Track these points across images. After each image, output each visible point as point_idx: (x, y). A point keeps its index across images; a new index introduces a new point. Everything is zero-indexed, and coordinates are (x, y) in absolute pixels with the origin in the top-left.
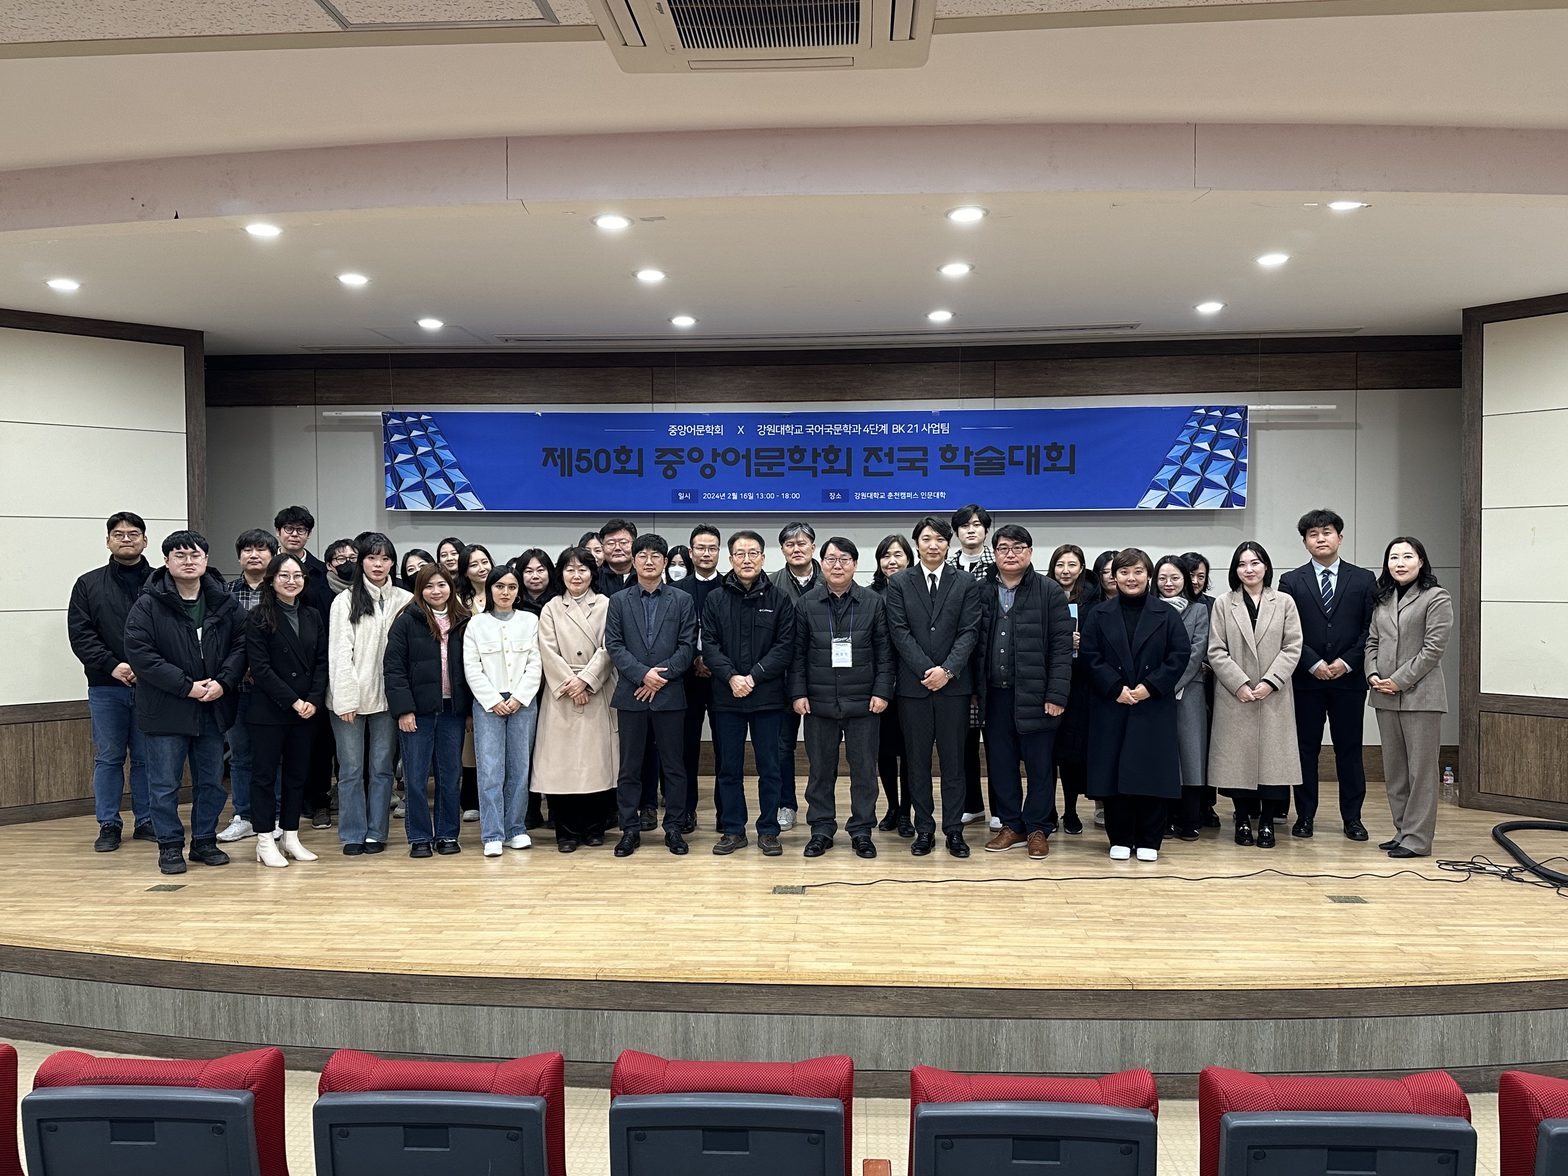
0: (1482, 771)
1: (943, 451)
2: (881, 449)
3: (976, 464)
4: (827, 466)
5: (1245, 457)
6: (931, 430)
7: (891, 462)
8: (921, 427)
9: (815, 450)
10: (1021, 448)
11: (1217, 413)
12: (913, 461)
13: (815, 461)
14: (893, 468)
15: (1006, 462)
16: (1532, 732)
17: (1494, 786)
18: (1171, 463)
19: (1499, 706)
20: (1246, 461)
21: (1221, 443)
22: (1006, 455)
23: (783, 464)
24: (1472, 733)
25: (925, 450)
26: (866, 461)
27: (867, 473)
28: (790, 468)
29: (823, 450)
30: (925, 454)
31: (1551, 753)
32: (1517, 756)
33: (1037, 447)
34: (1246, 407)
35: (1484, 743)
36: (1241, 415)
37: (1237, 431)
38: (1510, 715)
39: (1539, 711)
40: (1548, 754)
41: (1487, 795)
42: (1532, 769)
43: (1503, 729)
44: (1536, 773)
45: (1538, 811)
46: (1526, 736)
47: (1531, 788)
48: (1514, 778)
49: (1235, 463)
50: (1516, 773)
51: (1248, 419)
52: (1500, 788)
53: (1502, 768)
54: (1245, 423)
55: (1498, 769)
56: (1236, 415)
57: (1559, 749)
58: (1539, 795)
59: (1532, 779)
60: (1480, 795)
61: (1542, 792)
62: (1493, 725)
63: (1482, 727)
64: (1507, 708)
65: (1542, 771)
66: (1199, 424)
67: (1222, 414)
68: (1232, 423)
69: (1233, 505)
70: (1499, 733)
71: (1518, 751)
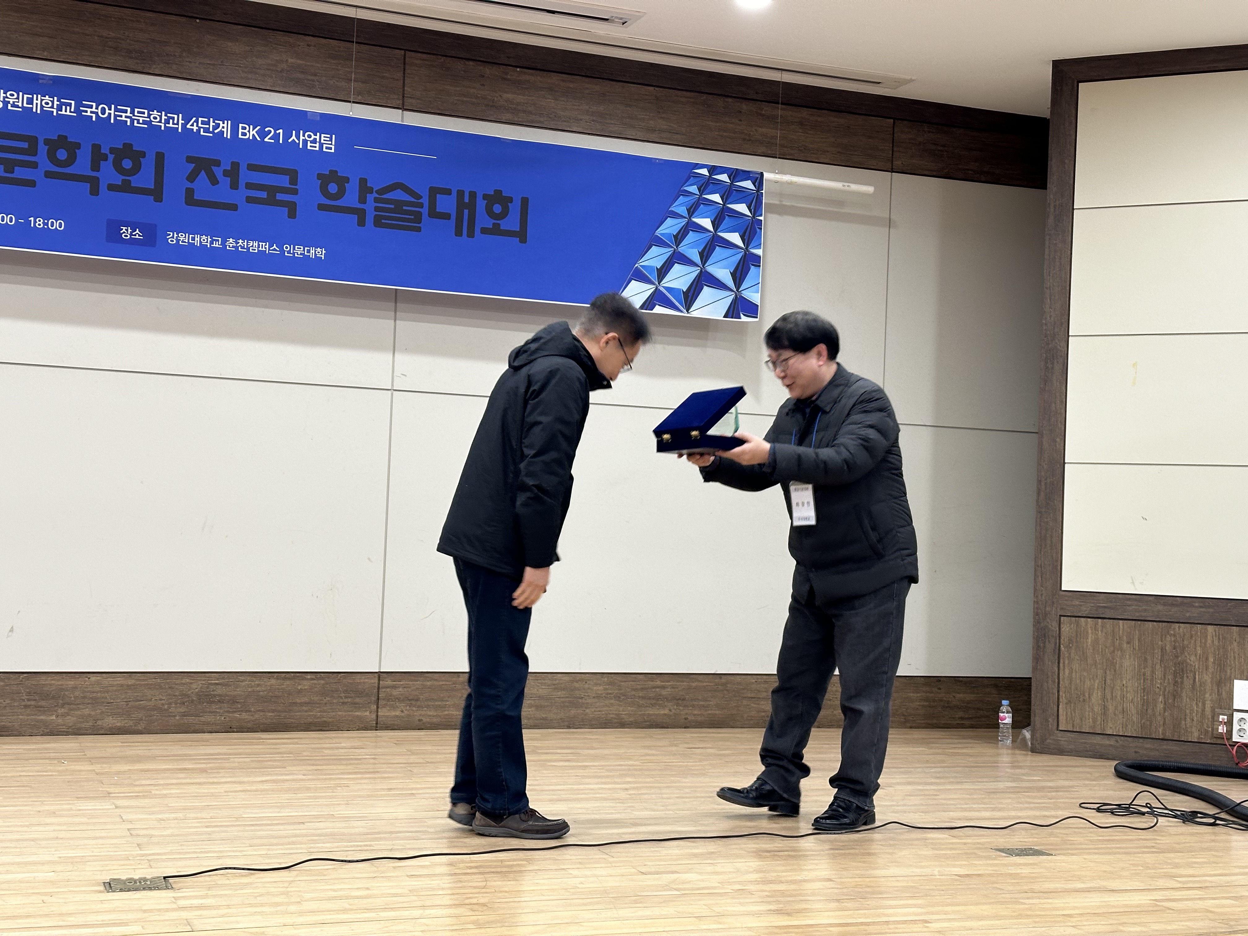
0: (1063, 700)
1: (325, 180)
2: (218, 163)
3: (377, 209)
4: (118, 179)
5: (758, 246)
6: (305, 142)
7: (234, 186)
8: (287, 135)
9: (96, 148)
10: (448, 192)
11: (724, 177)
12: (272, 190)
13: (95, 167)
14: (239, 196)
15: (425, 211)
16: (1128, 643)
17: (1077, 721)
18: (661, 243)
19: (1085, 609)
20: (759, 252)
21: (727, 222)
22: (425, 201)
23: (35, 165)
24: (1050, 647)
25: (293, 175)
26: (192, 177)
27: (190, 199)
28: (49, 175)
29: (112, 150)
30: (294, 181)
31: (1153, 672)
32: (1108, 678)
33: (473, 195)
34: (762, 174)
35: (1065, 661)
36: (754, 184)
37: (749, 208)
38: (1100, 620)
39: (1137, 614)
40: (1148, 673)
41: (1069, 734)
42: (1128, 695)
43: (1090, 640)
44: (1132, 699)
45: (1136, 752)
46: (1121, 649)
47: (1127, 721)
48: (1105, 708)
49: (745, 253)
50: (1107, 702)
51: (763, 191)
52: (1084, 723)
53: (1089, 695)
54: (759, 197)
55: (1084, 696)
56: (748, 184)
57: (1163, 665)
58: (1136, 730)
59: (1127, 709)
60: (1060, 734)
61: (1140, 725)
62: (1077, 635)
63: (1062, 638)
64: (1096, 610)
65: (1141, 696)
66: (699, 189)
67: (730, 179)
68: (743, 195)
69: (742, 315)
70: (1085, 645)
71: (1110, 670)
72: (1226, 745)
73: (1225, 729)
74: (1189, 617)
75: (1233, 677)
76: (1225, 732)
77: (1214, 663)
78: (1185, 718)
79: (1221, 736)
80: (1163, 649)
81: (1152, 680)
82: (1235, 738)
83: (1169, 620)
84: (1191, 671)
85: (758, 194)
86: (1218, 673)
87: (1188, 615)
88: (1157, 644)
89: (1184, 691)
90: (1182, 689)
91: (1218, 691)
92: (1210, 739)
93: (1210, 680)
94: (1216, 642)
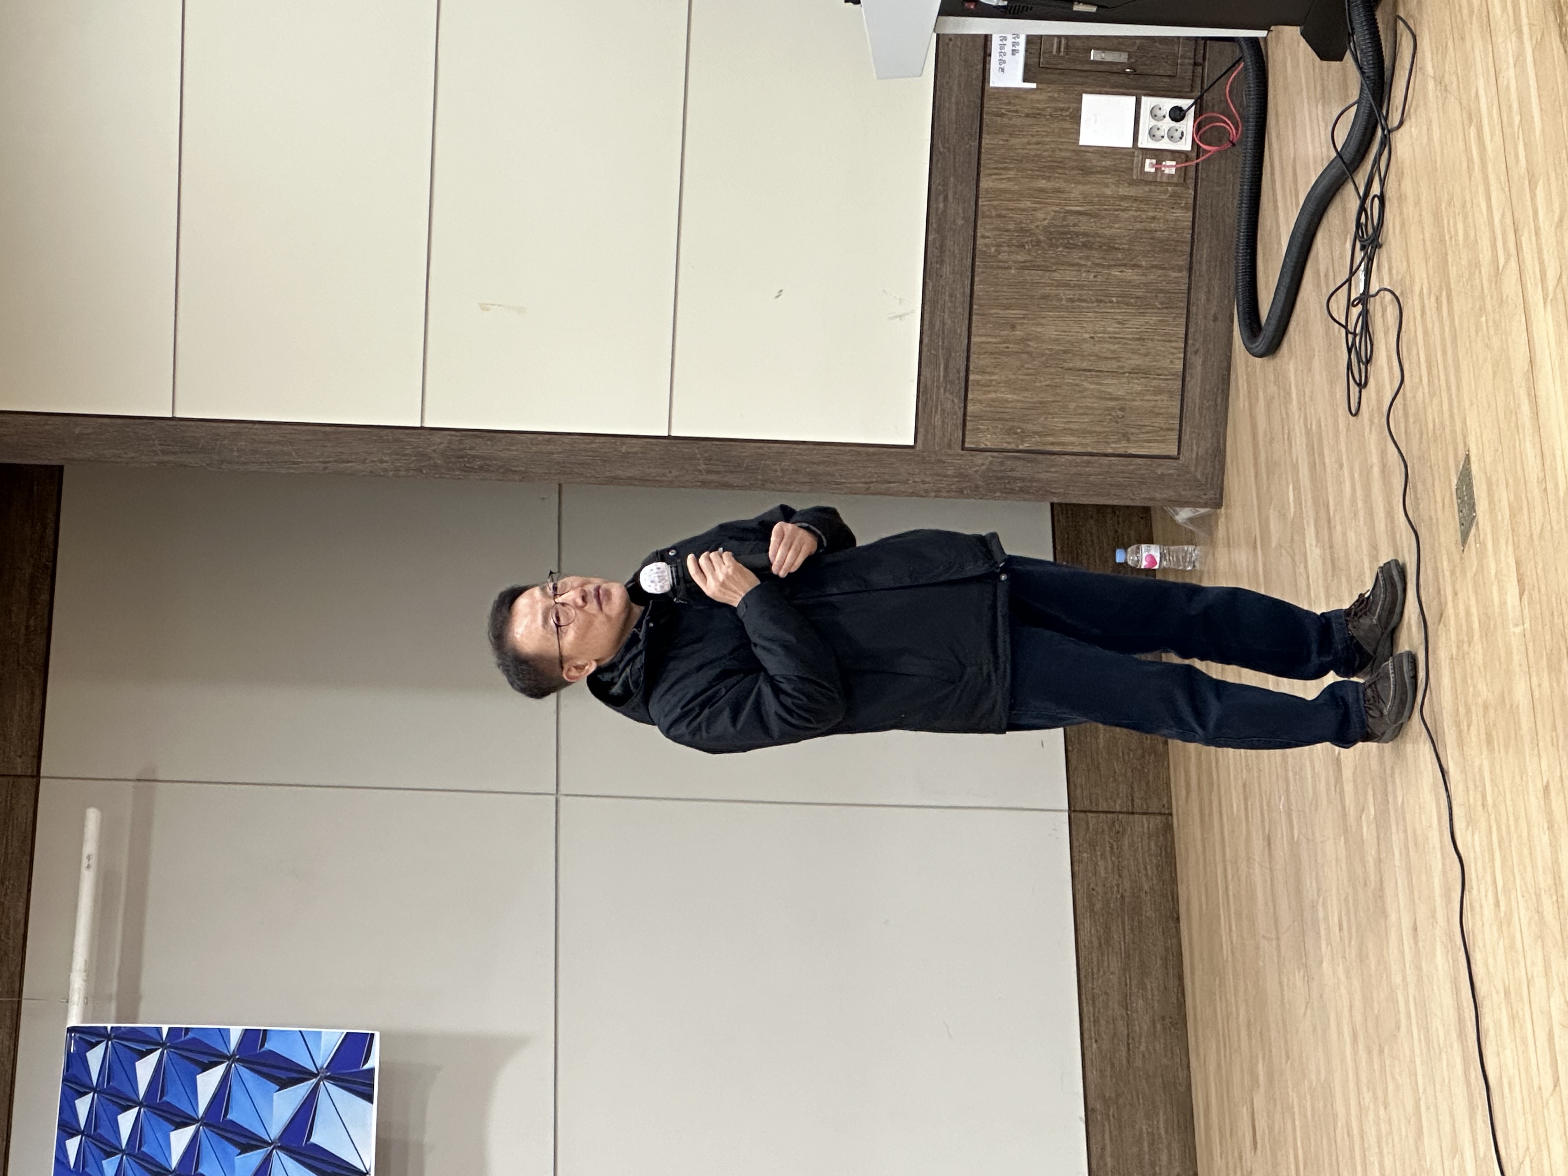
0: (1122, 447)
5: (224, 1034)
11: (83, 1106)
16: (1013, 327)
17: (1160, 422)
19: (952, 403)
20: (235, 1033)
21: (175, 1098)
24: (1022, 469)
31: (1066, 285)
32: (1078, 365)
34: (71, 1030)
35: (1047, 443)
36: (93, 1045)
37: (143, 1055)
38: (971, 377)
39: (960, 310)
40: (1070, 294)
41: (1186, 438)
42: (1110, 329)
43: (1009, 396)
44: (1119, 323)
45: (1215, 319)
46: (1024, 340)
47: (1159, 335)
48: (1136, 371)
49: (238, 1060)
50: (1122, 367)
51: (109, 1026)
52: (1162, 411)
53: (1111, 399)
54: (119, 1035)
55: (1113, 408)
56: (95, 1058)
57: (1054, 268)
58: (1175, 318)
59: (1137, 333)
60: (1185, 454)
61: (1165, 311)
62: (1000, 419)
63: (1005, 446)
64: (952, 383)
65: (1112, 308)
66: (109, 1155)
67: (85, 1094)
68: (117, 1067)
69: (366, 1067)
70: (1019, 405)
71: (1064, 361)
72: (1197, 164)
73: (1169, 163)
74: (963, 218)
75: (1073, 147)
76: (1174, 163)
77: (1048, 179)
78: (1151, 231)
79: (1183, 172)
80: (1024, 267)
81: (1081, 287)
82: (1186, 145)
83: (970, 255)
84: (1064, 218)
85: (116, 1037)
86: (1067, 172)
87: (960, 222)
88: (1014, 276)
89: (1100, 231)
90: (1097, 235)
91: (1100, 172)
92: (1189, 188)
93: (1080, 187)
94: (1011, 174)
